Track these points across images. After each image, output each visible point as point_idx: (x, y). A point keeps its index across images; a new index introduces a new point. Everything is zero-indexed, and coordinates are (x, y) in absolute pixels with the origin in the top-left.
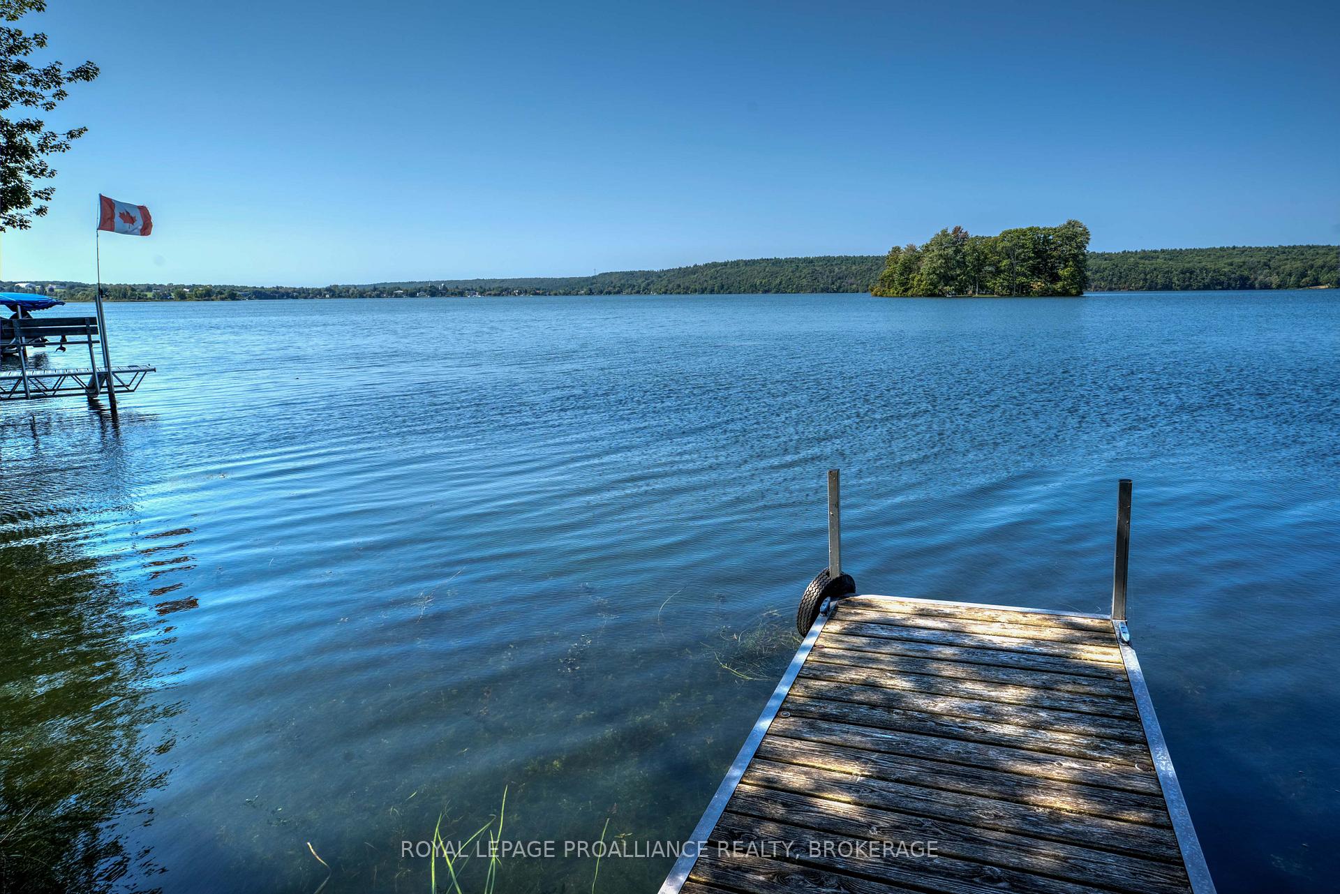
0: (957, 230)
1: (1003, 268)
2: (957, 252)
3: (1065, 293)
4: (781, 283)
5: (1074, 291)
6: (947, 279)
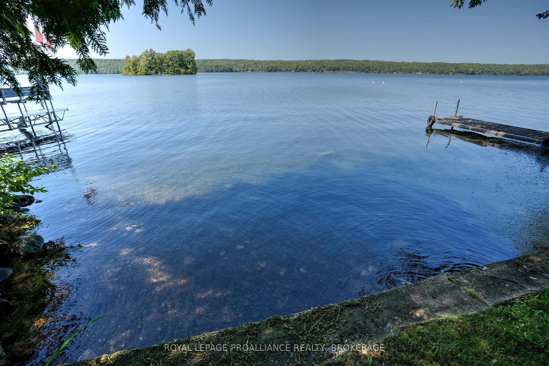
0: (151, 50)
1: (170, 65)
2: (153, 58)
3: (191, 73)
5: (194, 73)
6: (152, 69)
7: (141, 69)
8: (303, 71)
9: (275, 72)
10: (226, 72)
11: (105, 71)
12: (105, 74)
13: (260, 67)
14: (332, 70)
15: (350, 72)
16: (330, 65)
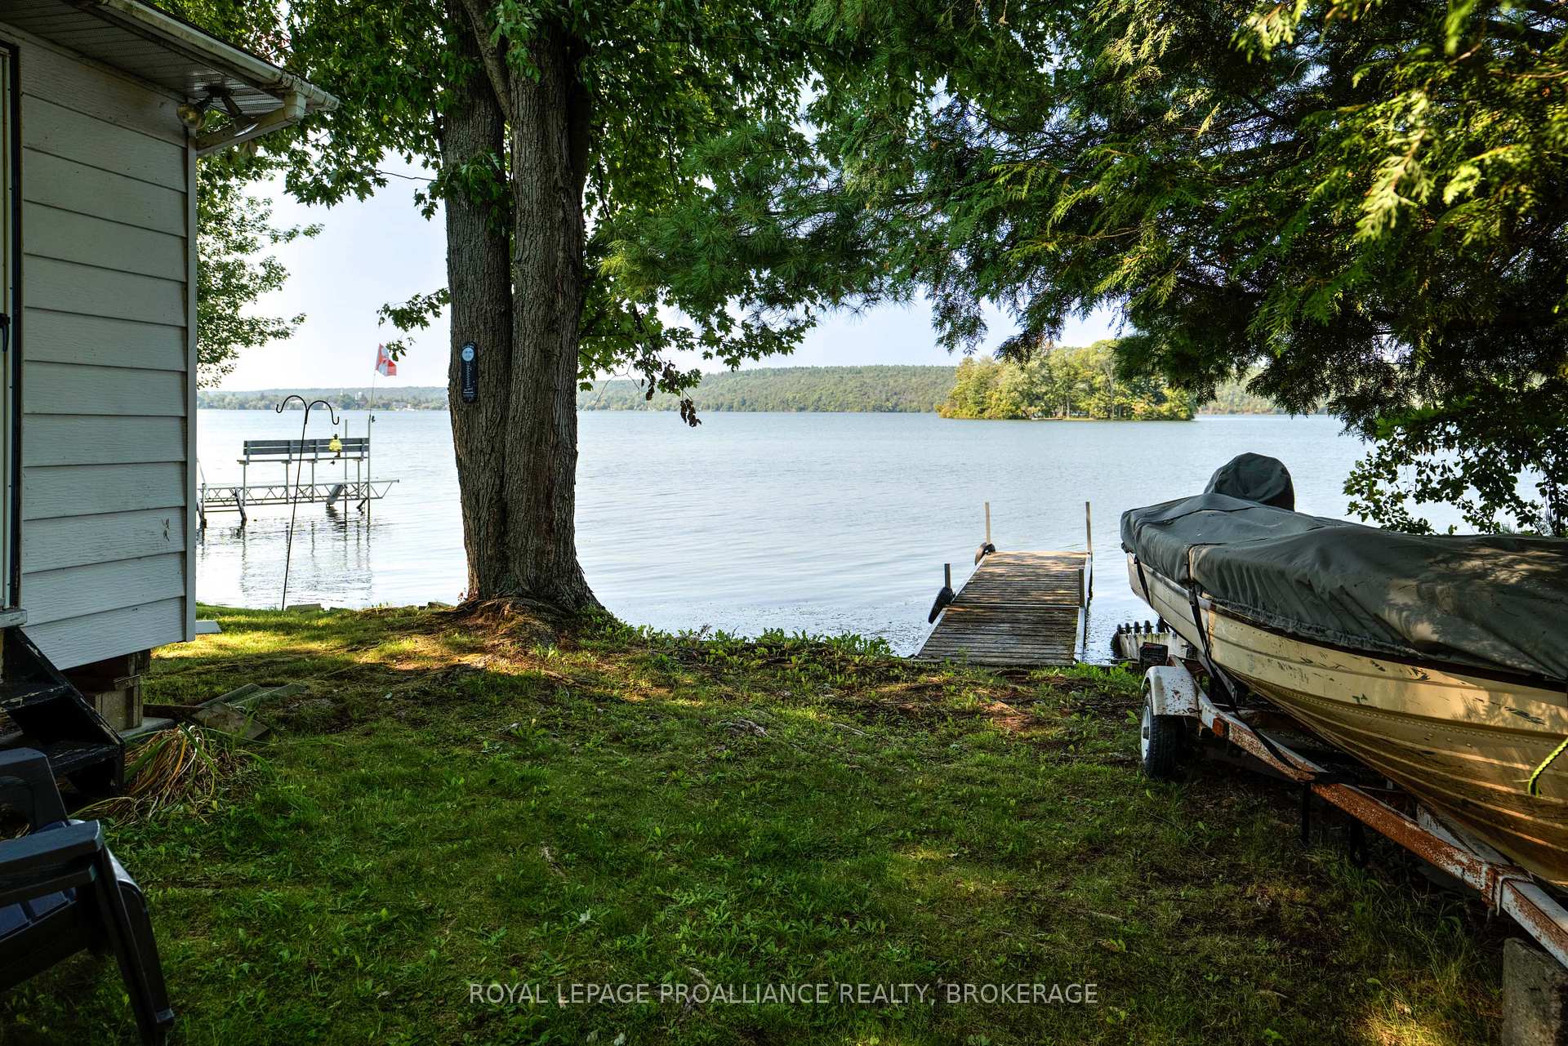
1: (1097, 386)
3: (1173, 417)
4: (820, 398)
5: (1183, 415)
6: (1033, 398)
7: (999, 398)
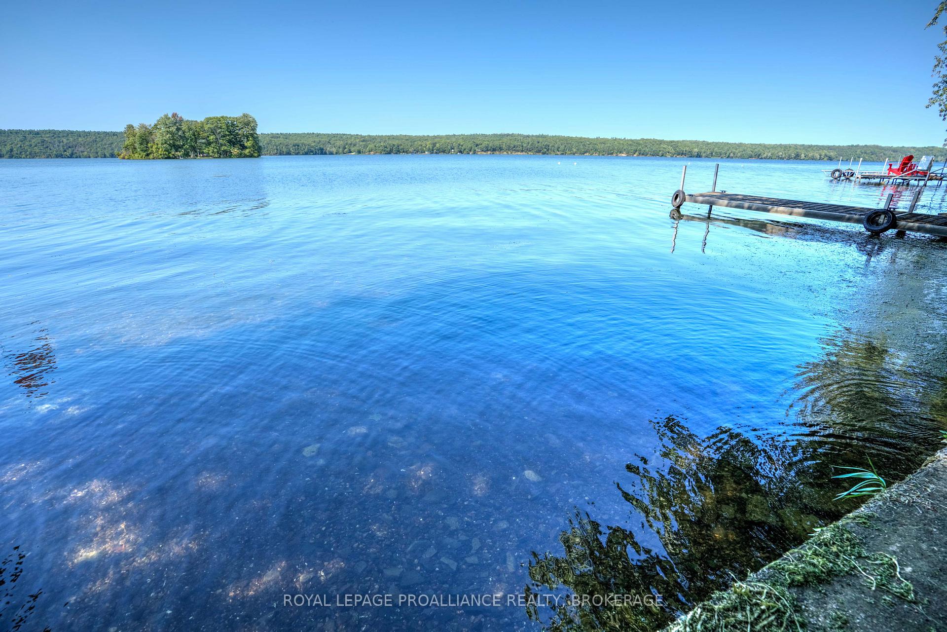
0: (175, 115)
1: (212, 141)
2: (178, 129)
3: (251, 156)
5: (256, 155)
7: (157, 148)
8: (444, 152)
9: (397, 153)
10: (314, 154)
11: (86, 153)
12: (86, 157)
13: (371, 146)
14: (490, 150)
15: (519, 153)
16: (487, 143)
